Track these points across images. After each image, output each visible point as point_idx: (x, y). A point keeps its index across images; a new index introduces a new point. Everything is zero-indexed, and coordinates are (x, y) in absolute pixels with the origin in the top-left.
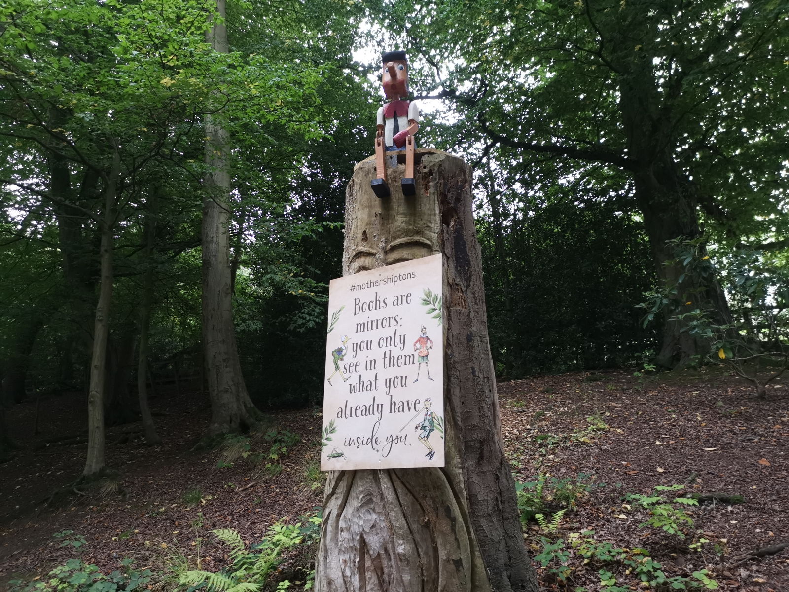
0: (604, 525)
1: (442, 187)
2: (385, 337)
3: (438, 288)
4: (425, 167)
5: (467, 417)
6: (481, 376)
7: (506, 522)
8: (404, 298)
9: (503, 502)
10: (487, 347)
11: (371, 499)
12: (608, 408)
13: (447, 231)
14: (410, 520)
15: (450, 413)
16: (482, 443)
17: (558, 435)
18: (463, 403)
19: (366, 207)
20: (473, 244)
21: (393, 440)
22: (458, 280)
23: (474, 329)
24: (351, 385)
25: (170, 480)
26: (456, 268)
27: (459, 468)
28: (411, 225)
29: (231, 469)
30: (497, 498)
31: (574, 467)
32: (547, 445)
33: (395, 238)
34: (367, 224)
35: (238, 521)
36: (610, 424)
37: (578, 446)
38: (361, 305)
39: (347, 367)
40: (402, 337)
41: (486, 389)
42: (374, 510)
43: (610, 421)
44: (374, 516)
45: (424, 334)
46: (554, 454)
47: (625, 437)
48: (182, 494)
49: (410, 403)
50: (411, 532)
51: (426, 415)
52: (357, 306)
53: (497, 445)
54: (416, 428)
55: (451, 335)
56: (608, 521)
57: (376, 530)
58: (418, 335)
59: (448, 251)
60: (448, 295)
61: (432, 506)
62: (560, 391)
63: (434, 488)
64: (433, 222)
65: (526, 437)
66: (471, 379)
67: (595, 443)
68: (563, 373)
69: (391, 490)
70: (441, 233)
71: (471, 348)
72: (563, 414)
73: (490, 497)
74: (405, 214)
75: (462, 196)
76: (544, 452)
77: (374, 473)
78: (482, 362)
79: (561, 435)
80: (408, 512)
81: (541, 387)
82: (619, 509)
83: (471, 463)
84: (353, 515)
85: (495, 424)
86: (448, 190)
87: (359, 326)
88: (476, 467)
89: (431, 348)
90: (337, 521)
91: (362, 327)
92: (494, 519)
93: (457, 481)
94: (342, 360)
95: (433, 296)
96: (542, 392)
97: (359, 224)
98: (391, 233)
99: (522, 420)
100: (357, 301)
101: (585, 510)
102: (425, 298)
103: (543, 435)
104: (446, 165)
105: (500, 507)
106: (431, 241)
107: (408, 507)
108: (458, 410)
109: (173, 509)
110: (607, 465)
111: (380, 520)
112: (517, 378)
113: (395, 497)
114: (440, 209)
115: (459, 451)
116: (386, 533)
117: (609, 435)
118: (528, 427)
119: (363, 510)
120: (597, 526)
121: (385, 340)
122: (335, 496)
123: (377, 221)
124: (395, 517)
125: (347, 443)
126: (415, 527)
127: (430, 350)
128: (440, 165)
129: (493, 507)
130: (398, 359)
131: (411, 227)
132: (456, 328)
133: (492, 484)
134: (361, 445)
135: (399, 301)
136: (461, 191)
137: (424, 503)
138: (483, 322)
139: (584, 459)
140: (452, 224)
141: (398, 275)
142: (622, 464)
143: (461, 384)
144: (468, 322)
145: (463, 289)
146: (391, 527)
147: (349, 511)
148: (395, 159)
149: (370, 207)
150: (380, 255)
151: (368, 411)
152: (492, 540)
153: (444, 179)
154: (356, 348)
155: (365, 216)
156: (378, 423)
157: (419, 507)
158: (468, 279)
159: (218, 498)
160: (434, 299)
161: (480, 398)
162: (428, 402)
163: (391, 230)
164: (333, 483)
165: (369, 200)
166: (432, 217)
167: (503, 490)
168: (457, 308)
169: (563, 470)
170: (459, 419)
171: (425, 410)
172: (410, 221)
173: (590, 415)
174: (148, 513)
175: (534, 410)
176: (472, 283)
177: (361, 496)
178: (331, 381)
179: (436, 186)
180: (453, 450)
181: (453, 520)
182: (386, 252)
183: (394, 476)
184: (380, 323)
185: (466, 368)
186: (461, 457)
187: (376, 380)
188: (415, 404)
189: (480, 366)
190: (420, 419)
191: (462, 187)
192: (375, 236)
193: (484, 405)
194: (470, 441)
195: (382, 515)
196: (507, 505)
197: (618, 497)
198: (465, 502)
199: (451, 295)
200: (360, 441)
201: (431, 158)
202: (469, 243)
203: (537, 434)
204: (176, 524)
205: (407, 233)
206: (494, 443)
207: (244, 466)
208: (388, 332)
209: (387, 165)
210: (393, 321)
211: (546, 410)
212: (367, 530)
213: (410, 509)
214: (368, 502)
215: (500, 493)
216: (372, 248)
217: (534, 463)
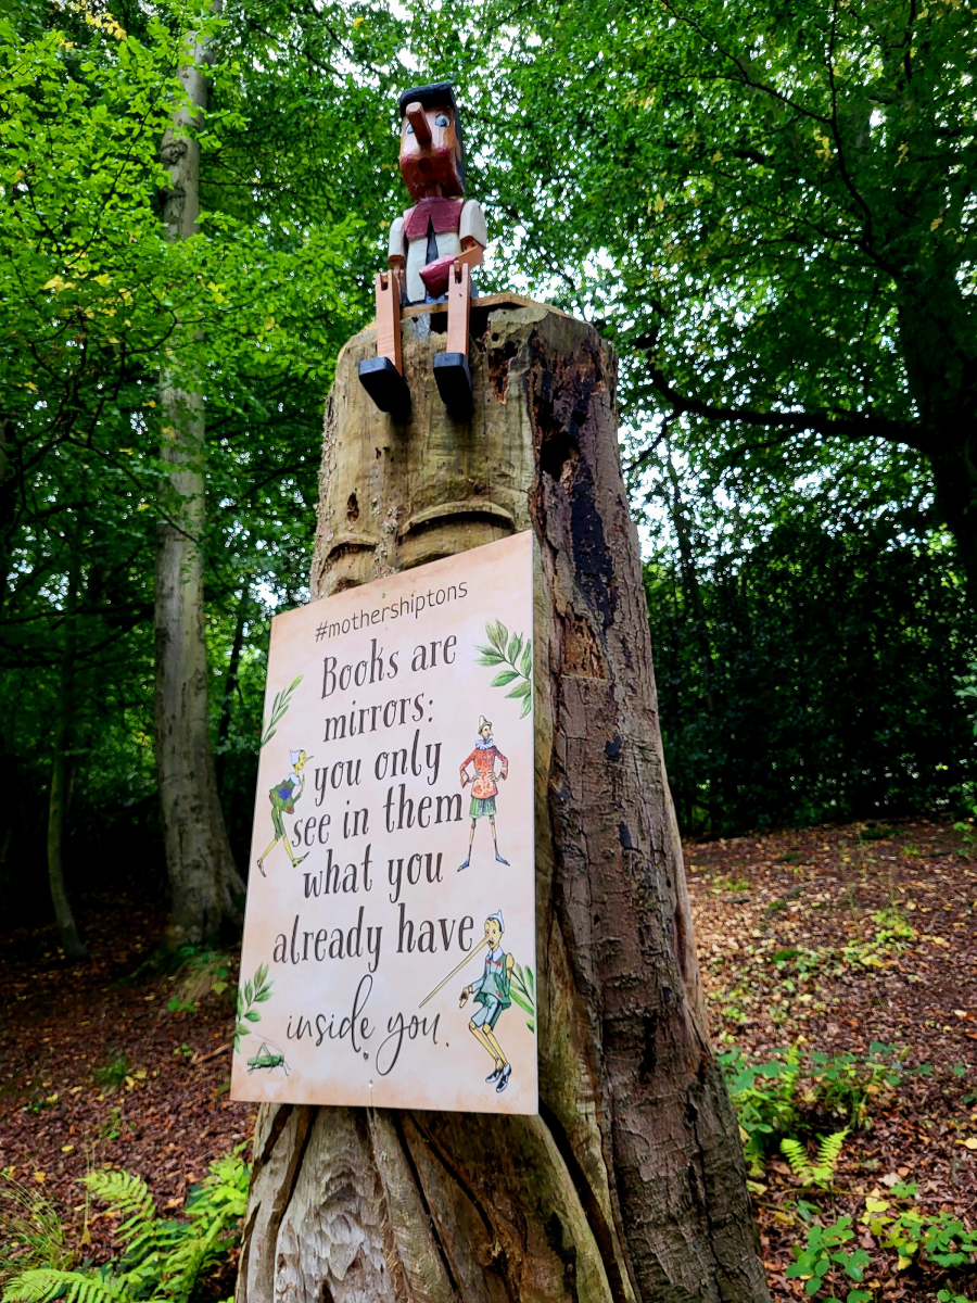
0: (934, 1164)
1: (539, 383)
2: (390, 751)
3: (521, 621)
4: (496, 337)
5: (607, 956)
6: (645, 847)
7: (718, 1235)
8: (439, 650)
9: (708, 1180)
10: (659, 774)
11: (350, 1185)
12: (911, 894)
13: (553, 491)
14: (452, 1253)
15: (562, 949)
16: (650, 1023)
17: (816, 951)
18: (597, 919)
19: (357, 437)
20: (619, 523)
21: (407, 1027)
22: (581, 607)
23: (624, 729)
24: (307, 876)
25: (82, 1036)
26: (577, 578)
27: (588, 1099)
28: (461, 472)
29: (192, 1014)
30: (691, 1168)
31: (854, 1023)
32: (795, 974)
33: (423, 506)
34: (358, 479)
35: (186, 1127)
36: (919, 928)
37: (858, 974)
38: (337, 672)
39: (301, 830)
40: (433, 749)
41: (658, 881)
42: (357, 1217)
43: (919, 921)
44: (358, 1235)
45: (485, 741)
46: (811, 992)
47: (953, 954)
48: (96, 1066)
49: (448, 925)
50: (455, 1286)
51: (489, 960)
52: (330, 676)
53: (689, 1024)
54: (464, 996)
55: (563, 743)
56: (942, 1154)
57: (363, 1277)
58: (473, 741)
59: (556, 535)
60: (556, 644)
61: (511, 1216)
62: (813, 859)
63: (517, 1163)
64: (517, 464)
65: (753, 956)
66: (618, 857)
67: (894, 969)
68: (816, 825)
69: (400, 1166)
70: (537, 492)
71: (616, 777)
72: (823, 906)
73: (672, 1171)
74: (448, 448)
75: (590, 409)
76: (791, 988)
77: (358, 1117)
78: (647, 810)
79: (822, 949)
80: (447, 1230)
81: (775, 853)
82: (964, 1125)
83: (621, 1080)
84: (307, 1225)
85: (683, 968)
86: (556, 392)
87: (332, 723)
88: (635, 1091)
89: (503, 776)
90: (273, 1237)
91: (339, 727)
92: (686, 1229)
93: (582, 1136)
94: (290, 810)
95: (510, 641)
96: (779, 862)
97: (341, 480)
98: (412, 493)
99: (743, 920)
100: (330, 662)
101: (889, 1125)
102: (490, 645)
103: (787, 951)
104: (549, 335)
105: (702, 1194)
106: (513, 511)
107: (446, 1215)
108: (583, 939)
109: (72, 1097)
110: (924, 1018)
111: (373, 1249)
112: (729, 835)
113: (410, 1186)
114: (535, 436)
115: (588, 1052)
116: (386, 1285)
117: (920, 949)
118: (757, 933)
119: (331, 1217)
120: (919, 1167)
121: (391, 757)
122: (270, 1165)
123: (380, 466)
124: (409, 1245)
125: (293, 1031)
126: (464, 1272)
127: (500, 783)
128: (534, 333)
129: (682, 1198)
130: (421, 808)
131: (461, 478)
132: (576, 726)
133: (677, 1132)
134: (326, 1036)
135: (426, 658)
136: (588, 397)
137: (487, 1205)
138: (647, 712)
139: (874, 1004)
140: (567, 472)
141: (425, 595)
142: (956, 1016)
143: (592, 869)
144: (608, 711)
145: (595, 628)
146: (400, 1273)
147: (298, 1211)
148: (426, 322)
149: (366, 436)
150: (387, 547)
151: (345, 945)
152: (681, 1291)
153: (544, 365)
154: (325, 779)
155: (354, 459)
156: (368, 979)
157: (476, 1213)
158: (609, 606)
159: (158, 1076)
160: (512, 648)
161: (642, 904)
162: (494, 926)
163: (412, 486)
164: (267, 1130)
165: (364, 419)
166: (515, 453)
167: (707, 1145)
168: (580, 675)
169: (833, 1029)
170: (586, 965)
171: (487, 948)
172: (458, 462)
173: (878, 908)
174: (27, 1105)
175: (765, 899)
176: (617, 616)
177: (326, 1178)
178: (264, 864)
179: (525, 382)
180: (571, 1050)
181: (569, 1256)
182: (400, 541)
183: (409, 1128)
184: (380, 715)
185: (605, 829)
186: (592, 1070)
187: (366, 863)
188: (462, 928)
189: (640, 821)
190: (473, 973)
191: (590, 387)
192: (375, 504)
193: (653, 922)
194: (617, 1020)
195: (378, 1234)
196: (719, 1188)
197: (958, 1096)
198: (604, 1196)
199: (563, 642)
200: (324, 1026)
201: (511, 316)
202: (608, 519)
203: (775, 949)
204: (72, 1129)
205: (452, 491)
206: (682, 1021)
207: (217, 1009)
208: (396, 738)
209: (405, 334)
210: (410, 709)
211: (790, 897)
212: (339, 1274)
213: (453, 1220)
214: (342, 1194)
215: (701, 1156)
216: (369, 533)
217: (771, 1014)
